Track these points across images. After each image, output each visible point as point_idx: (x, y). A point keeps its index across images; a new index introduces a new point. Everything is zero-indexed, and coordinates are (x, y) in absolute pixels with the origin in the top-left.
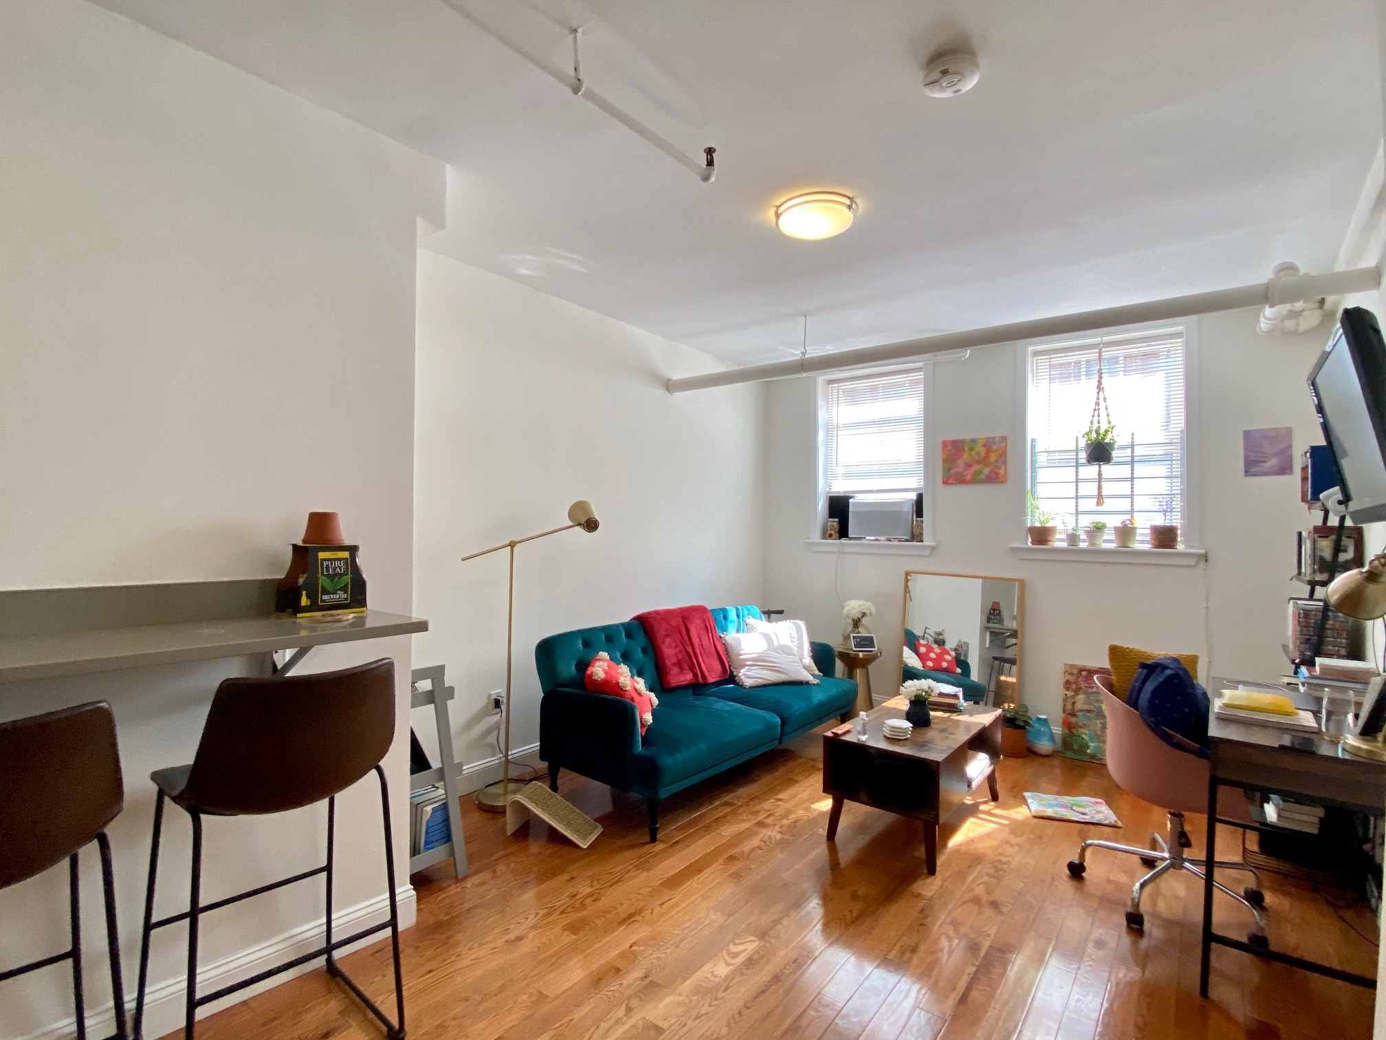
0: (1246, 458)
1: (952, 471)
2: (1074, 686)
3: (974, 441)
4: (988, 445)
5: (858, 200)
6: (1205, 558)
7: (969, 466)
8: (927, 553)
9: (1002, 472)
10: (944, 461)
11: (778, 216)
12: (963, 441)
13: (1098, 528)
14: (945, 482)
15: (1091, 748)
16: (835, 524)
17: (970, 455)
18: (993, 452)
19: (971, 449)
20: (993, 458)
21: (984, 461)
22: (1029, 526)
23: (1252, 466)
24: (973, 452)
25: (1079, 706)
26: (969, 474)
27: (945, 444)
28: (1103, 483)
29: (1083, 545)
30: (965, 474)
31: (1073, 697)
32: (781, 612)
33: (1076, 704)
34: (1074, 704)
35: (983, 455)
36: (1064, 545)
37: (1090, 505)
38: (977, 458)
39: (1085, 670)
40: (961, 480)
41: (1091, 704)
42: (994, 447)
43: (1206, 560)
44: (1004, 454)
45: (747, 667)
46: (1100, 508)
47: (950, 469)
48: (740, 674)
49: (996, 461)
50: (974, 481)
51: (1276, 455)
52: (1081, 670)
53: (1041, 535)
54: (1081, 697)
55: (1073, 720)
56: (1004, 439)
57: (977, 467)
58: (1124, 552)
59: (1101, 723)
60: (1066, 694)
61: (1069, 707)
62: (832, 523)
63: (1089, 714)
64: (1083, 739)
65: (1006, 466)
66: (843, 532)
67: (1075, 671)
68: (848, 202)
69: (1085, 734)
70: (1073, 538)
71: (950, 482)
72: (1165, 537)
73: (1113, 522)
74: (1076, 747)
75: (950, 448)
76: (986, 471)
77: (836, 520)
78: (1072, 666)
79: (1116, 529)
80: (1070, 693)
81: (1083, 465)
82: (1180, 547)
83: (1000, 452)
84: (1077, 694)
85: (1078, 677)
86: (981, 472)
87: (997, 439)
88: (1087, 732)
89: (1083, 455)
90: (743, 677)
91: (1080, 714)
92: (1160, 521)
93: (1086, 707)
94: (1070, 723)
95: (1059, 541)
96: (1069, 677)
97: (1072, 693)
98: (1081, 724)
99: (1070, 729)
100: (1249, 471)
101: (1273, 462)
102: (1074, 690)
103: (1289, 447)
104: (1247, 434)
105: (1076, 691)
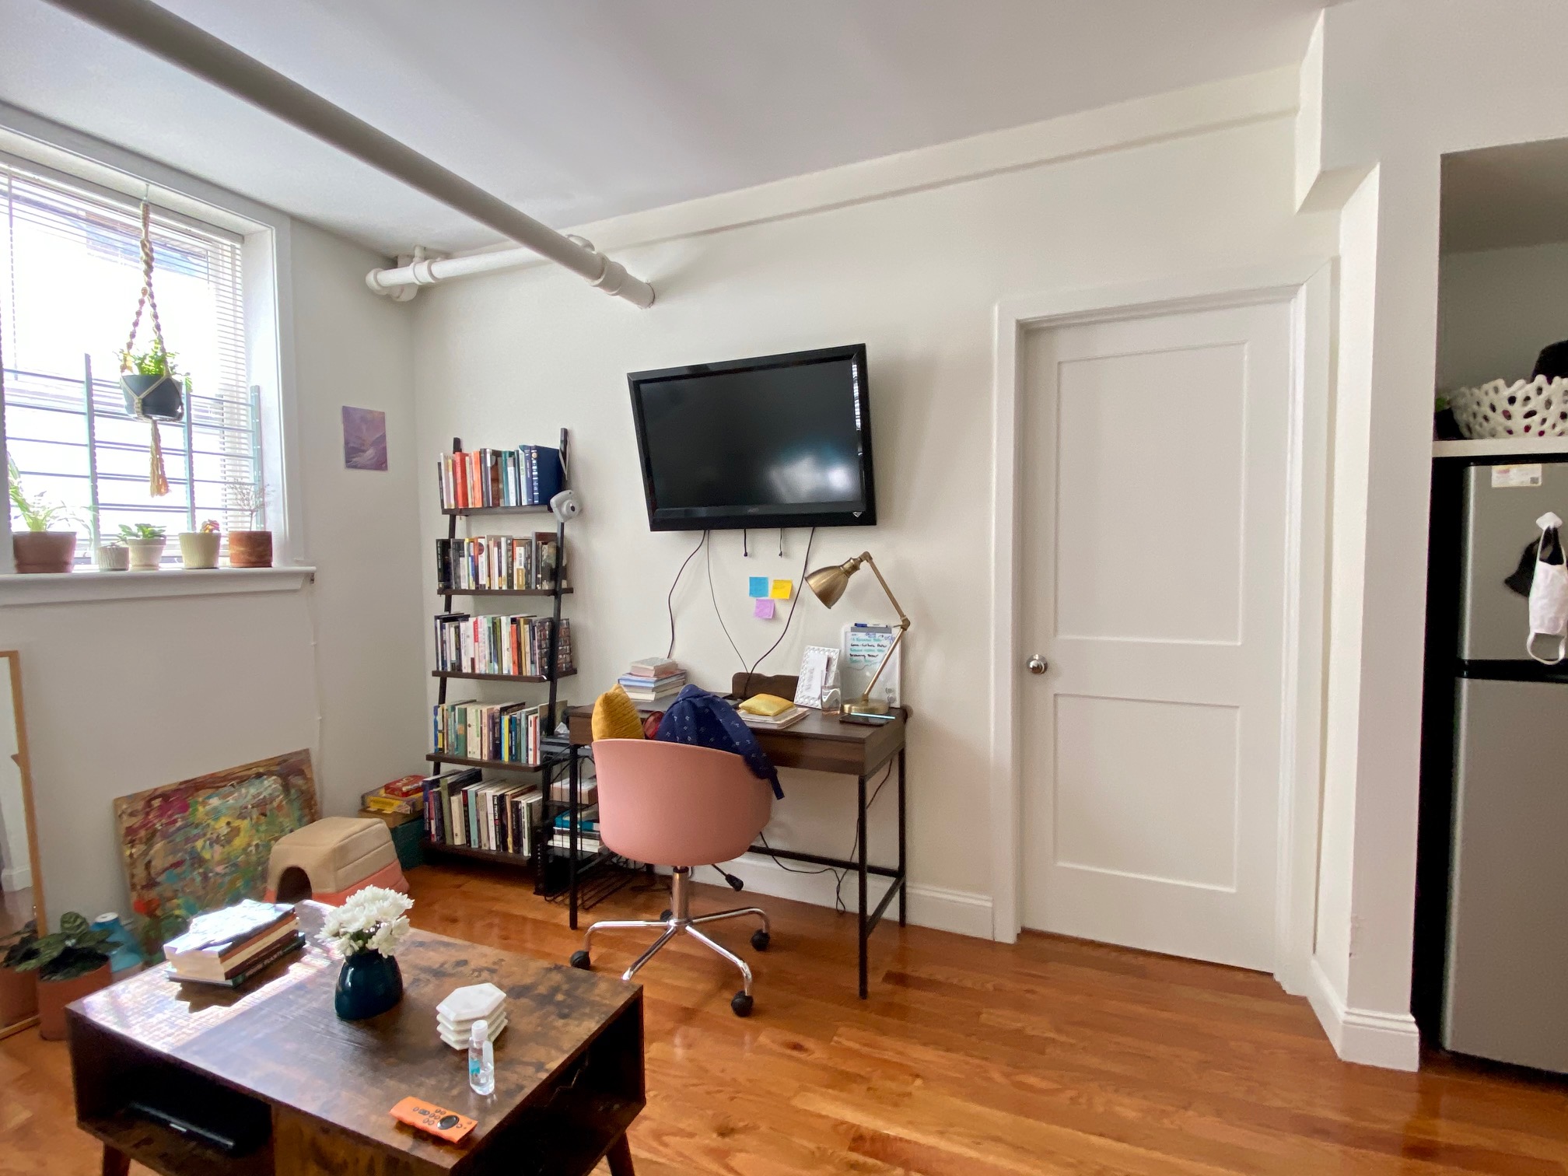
0: (347, 443)
2: (142, 833)
6: (311, 578)
13: (154, 537)
23: (352, 456)
25: (158, 864)
28: (162, 456)
29: (133, 566)
31: (145, 853)
33: (153, 863)
34: (148, 865)
36: (90, 569)
37: (142, 493)
39: (156, 797)
41: (174, 852)
43: (313, 580)
46: (158, 500)
51: (372, 445)
52: (150, 799)
53: (42, 552)
54: (159, 846)
55: (153, 894)
58: (205, 574)
59: (199, 873)
60: (131, 855)
61: (140, 872)
63: (179, 870)
64: (177, 917)
67: (140, 805)
69: (178, 907)
70: (118, 556)
72: (257, 547)
73: (174, 526)
78: (132, 798)
79: (186, 537)
80: (137, 850)
82: (276, 564)
84: (150, 847)
85: (148, 814)
88: (180, 902)
89: (118, 399)
91: (161, 878)
93: (171, 860)
94: (148, 904)
95: (86, 562)
96: (128, 822)
97: (143, 847)
98: (169, 894)
99: (151, 914)
100: (350, 463)
101: (370, 453)
102: (144, 840)
103: (384, 437)
104: (346, 411)
105: (149, 841)
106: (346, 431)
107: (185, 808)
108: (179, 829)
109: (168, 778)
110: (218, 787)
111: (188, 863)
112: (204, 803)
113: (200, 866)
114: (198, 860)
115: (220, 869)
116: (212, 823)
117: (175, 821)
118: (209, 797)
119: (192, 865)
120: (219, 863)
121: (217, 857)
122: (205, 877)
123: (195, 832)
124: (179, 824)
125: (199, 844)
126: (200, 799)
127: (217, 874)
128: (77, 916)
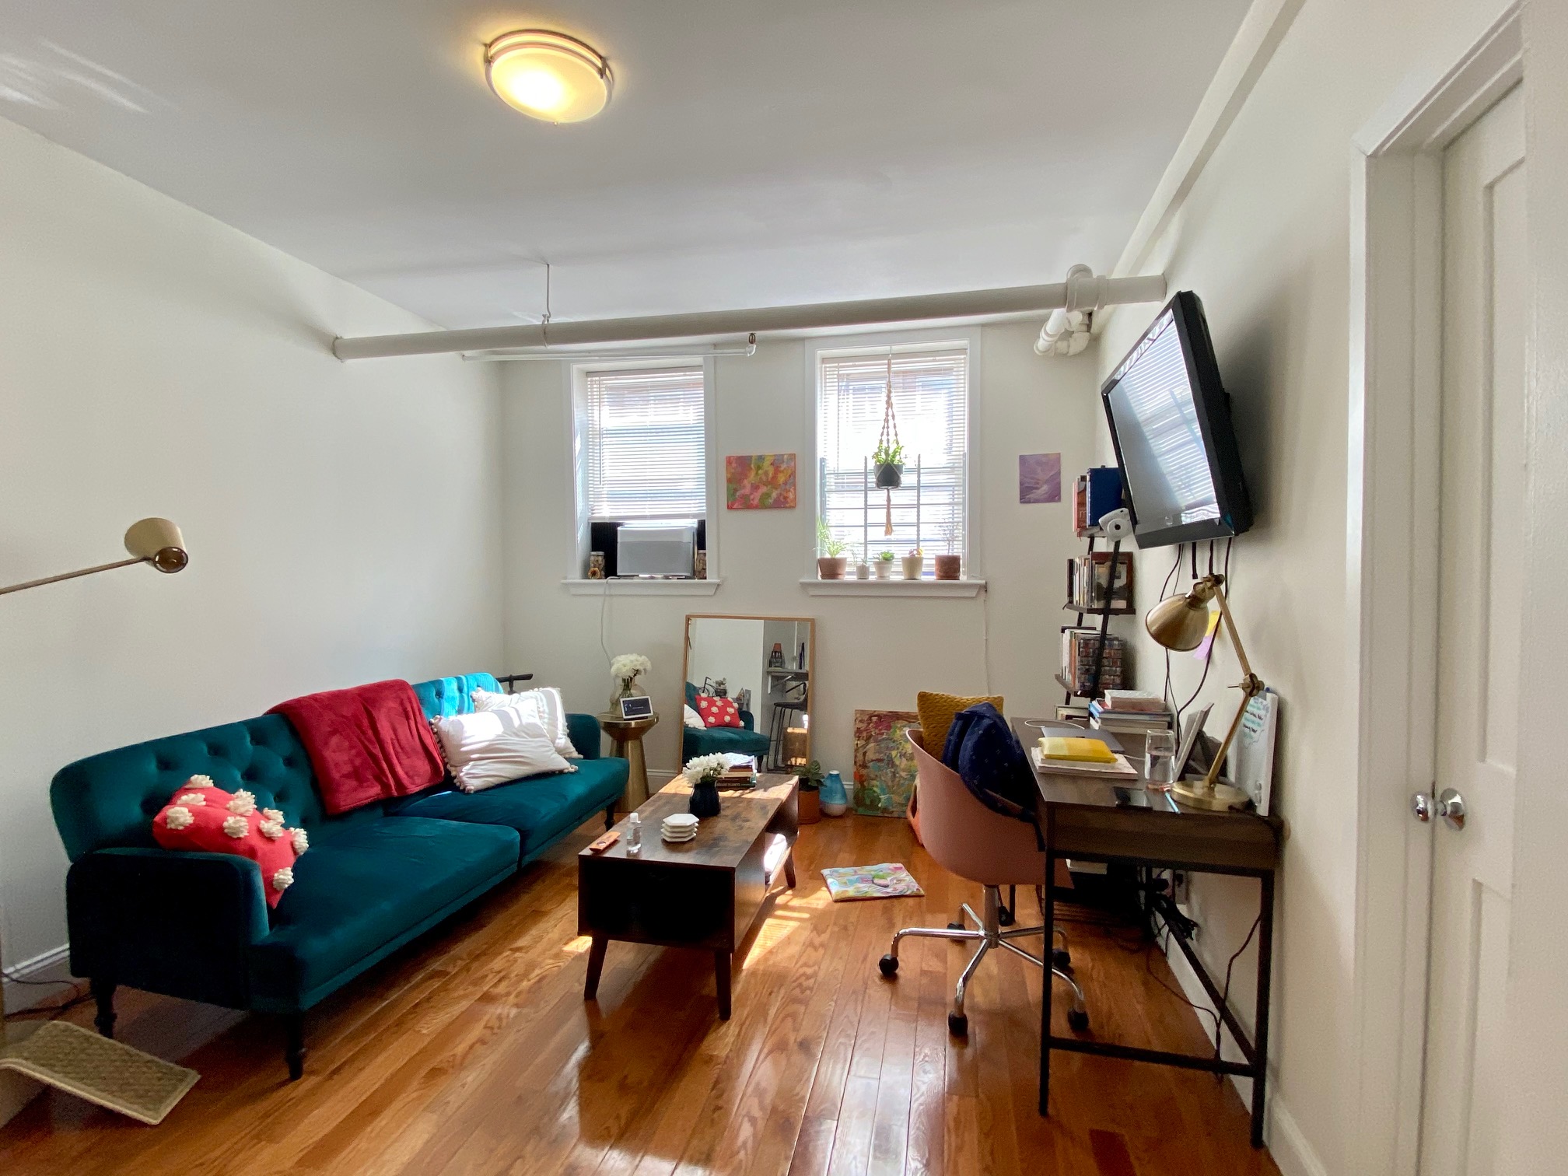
0: (1021, 484)
1: (738, 494)
2: (864, 734)
3: (761, 458)
4: (777, 462)
5: (612, 64)
6: (985, 588)
7: (755, 487)
8: (711, 592)
9: (791, 495)
10: (729, 481)
11: (489, 61)
12: (751, 457)
13: (887, 560)
14: (730, 507)
15: (882, 800)
16: (600, 559)
17: (757, 473)
18: (782, 472)
19: (759, 468)
20: (781, 479)
21: (772, 482)
22: (819, 557)
23: (1027, 494)
24: (760, 472)
25: (871, 755)
26: (756, 497)
27: (729, 461)
28: (892, 510)
29: (872, 578)
30: (752, 497)
31: (864, 746)
32: (529, 677)
33: (867, 754)
34: (864, 754)
35: (770, 475)
36: (853, 578)
37: (876, 533)
38: (764, 479)
39: (875, 716)
40: (747, 505)
41: (880, 753)
42: (783, 466)
43: (986, 590)
44: (793, 474)
46: (888, 537)
47: (735, 490)
48: (461, 774)
49: (785, 483)
50: (762, 506)
51: (1046, 482)
52: (872, 715)
53: (831, 568)
54: (872, 745)
55: (864, 772)
56: (792, 457)
57: (764, 489)
58: (911, 584)
59: (891, 772)
60: (857, 744)
61: (860, 757)
62: (597, 558)
63: (879, 764)
64: (874, 792)
65: (795, 489)
66: (610, 569)
67: (866, 718)
68: (599, 63)
69: (877, 786)
70: (863, 571)
71: (735, 507)
72: (949, 567)
73: (901, 553)
74: (868, 802)
75: (734, 465)
76: (774, 495)
77: (601, 553)
78: (863, 712)
79: (904, 560)
80: (861, 743)
81: (872, 489)
82: (963, 578)
83: (790, 472)
84: (867, 744)
85: (869, 724)
86: (768, 495)
87: (785, 457)
88: (878, 783)
89: (872, 479)
90: (465, 779)
91: (871, 764)
92: (944, 551)
93: (877, 756)
94: (861, 776)
95: (849, 576)
96: (863, 726)
97: (864, 742)
98: (872, 776)
99: (862, 783)
100: (1024, 498)
101: (1045, 488)
102: (865, 738)
103: (1059, 473)
104: (1023, 459)
105: (868, 739)
106: (1021, 475)
107: (889, 728)
108: (883, 739)
109: (884, 708)
110: (910, 722)
111: (886, 762)
112: (901, 729)
113: (892, 767)
114: (891, 762)
115: (903, 774)
116: (903, 743)
117: (883, 734)
118: (905, 726)
119: (888, 764)
120: (904, 771)
121: (902, 766)
122: (894, 774)
123: (892, 744)
124: (884, 736)
125: (894, 753)
126: (899, 726)
127: (901, 776)
128: (818, 764)
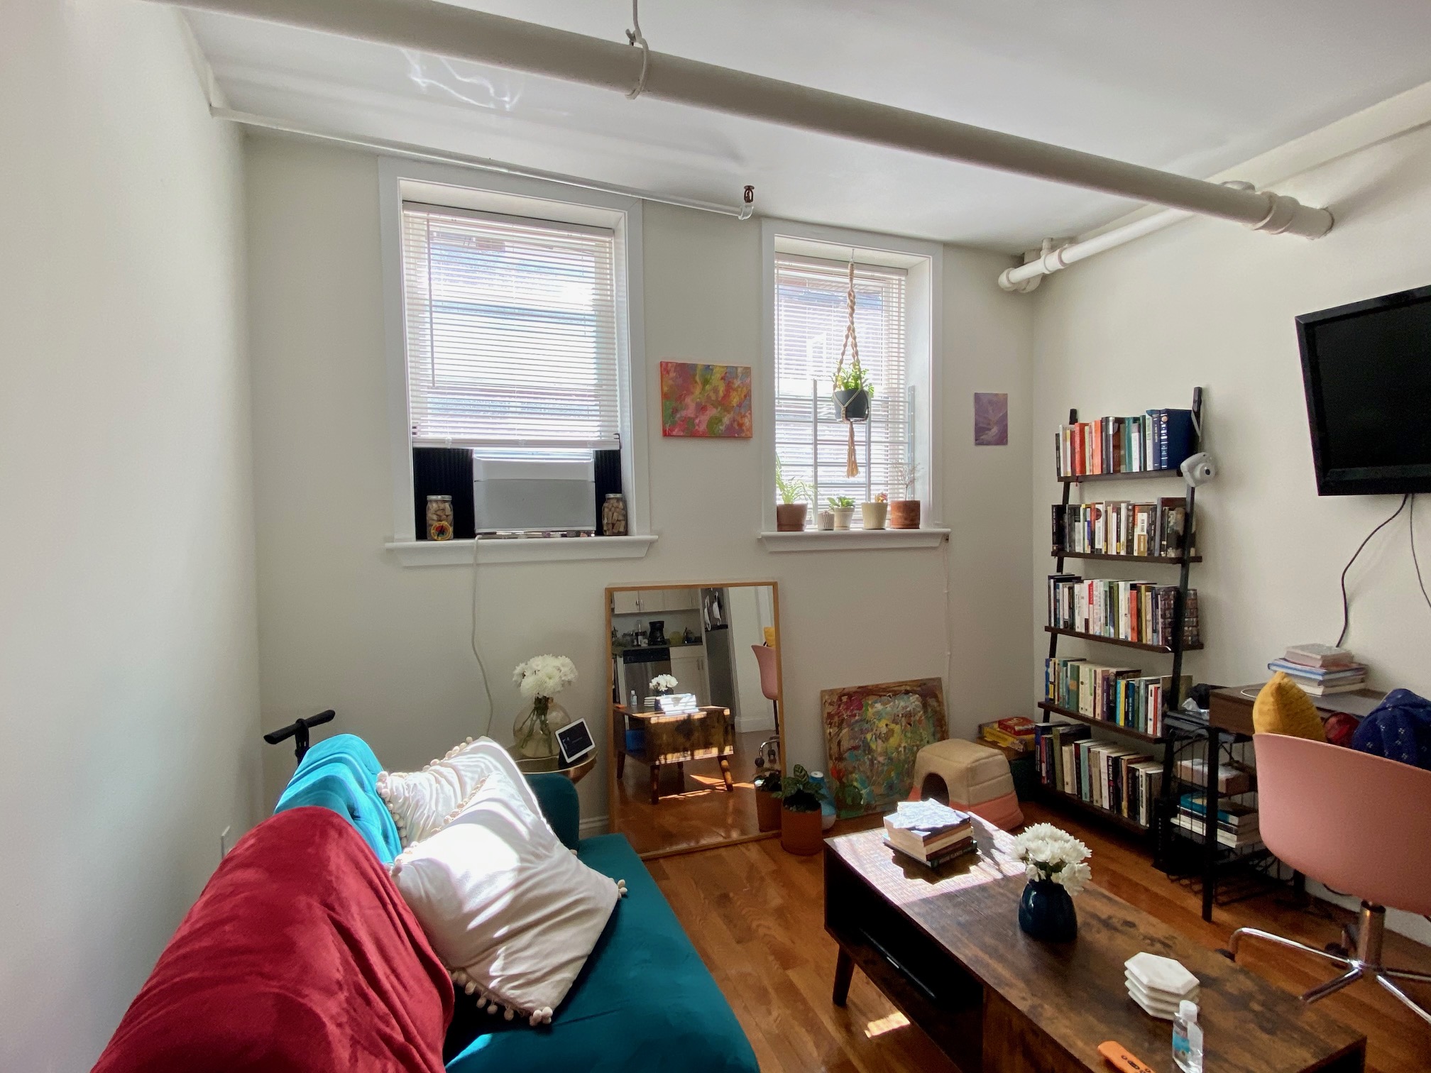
0: (975, 424)
1: (678, 416)
2: (836, 719)
3: (708, 368)
4: (729, 376)
6: (946, 538)
7: (702, 408)
9: (746, 421)
10: (665, 396)
12: (694, 367)
13: (847, 508)
14: (667, 434)
15: (864, 796)
16: (447, 505)
17: (703, 389)
18: (736, 390)
19: (706, 382)
20: (735, 400)
21: (723, 403)
22: (780, 501)
23: (980, 435)
24: (708, 387)
25: (846, 744)
26: (702, 422)
27: (665, 368)
28: (855, 447)
29: (837, 529)
30: (697, 421)
31: (838, 734)
32: (328, 716)
33: (842, 743)
34: (839, 743)
35: (721, 394)
36: (817, 529)
37: (840, 474)
38: (713, 398)
39: (844, 695)
40: (692, 433)
41: (854, 738)
42: (737, 383)
43: (947, 540)
44: (748, 395)
45: (502, 950)
46: (852, 480)
47: (675, 411)
49: (740, 405)
50: (710, 434)
51: (996, 423)
52: (841, 695)
53: (791, 518)
54: (845, 731)
55: (842, 765)
56: (747, 371)
57: (712, 412)
58: (875, 536)
59: (868, 758)
60: (830, 733)
61: (834, 746)
62: (442, 506)
63: (856, 752)
64: (855, 787)
65: (750, 414)
66: (464, 526)
67: (835, 699)
69: (856, 780)
70: (828, 520)
71: (674, 433)
72: (910, 512)
73: (859, 498)
74: (849, 801)
75: (672, 374)
76: (726, 420)
77: (448, 498)
78: (832, 692)
79: (865, 506)
80: (833, 730)
81: (828, 421)
82: (923, 527)
83: (745, 390)
84: (841, 730)
85: (839, 706)
86: (719, 420)
87: (739, 370)
88: (857, 776)
89: (827, 410)
91: (846, 755)
92: (904, 496)
93: (853, 743)
94: (839, 772)
96: (830, 709)
97: (836, 729)
98: (850, 769)
99: (840, 780)
100: (979, 441)
101: (995, 430)
102: (837, 724)
103: (1005, 415)
104: (977, 397)
105: (840, 726)
106: (977, 413)
107: (860, 707)
108: (857, 721)
109: (852, 682)
110: (880, 696)
111: (862, 748)
112: (872, 706)
113: (869, 754)
114: (868, 749)
115: (881, 759)
116: (877, 722)
117: (855, 716)
118: (876, 702)
119: (864, 751)
120: (881, 755)
121: (879, 750)
122: (872, 761)
123: (866, 726)
124: (857, 718)
125: (869, 736)
126: (870, 702)
127: (879, 762)
128: (803, 769)
